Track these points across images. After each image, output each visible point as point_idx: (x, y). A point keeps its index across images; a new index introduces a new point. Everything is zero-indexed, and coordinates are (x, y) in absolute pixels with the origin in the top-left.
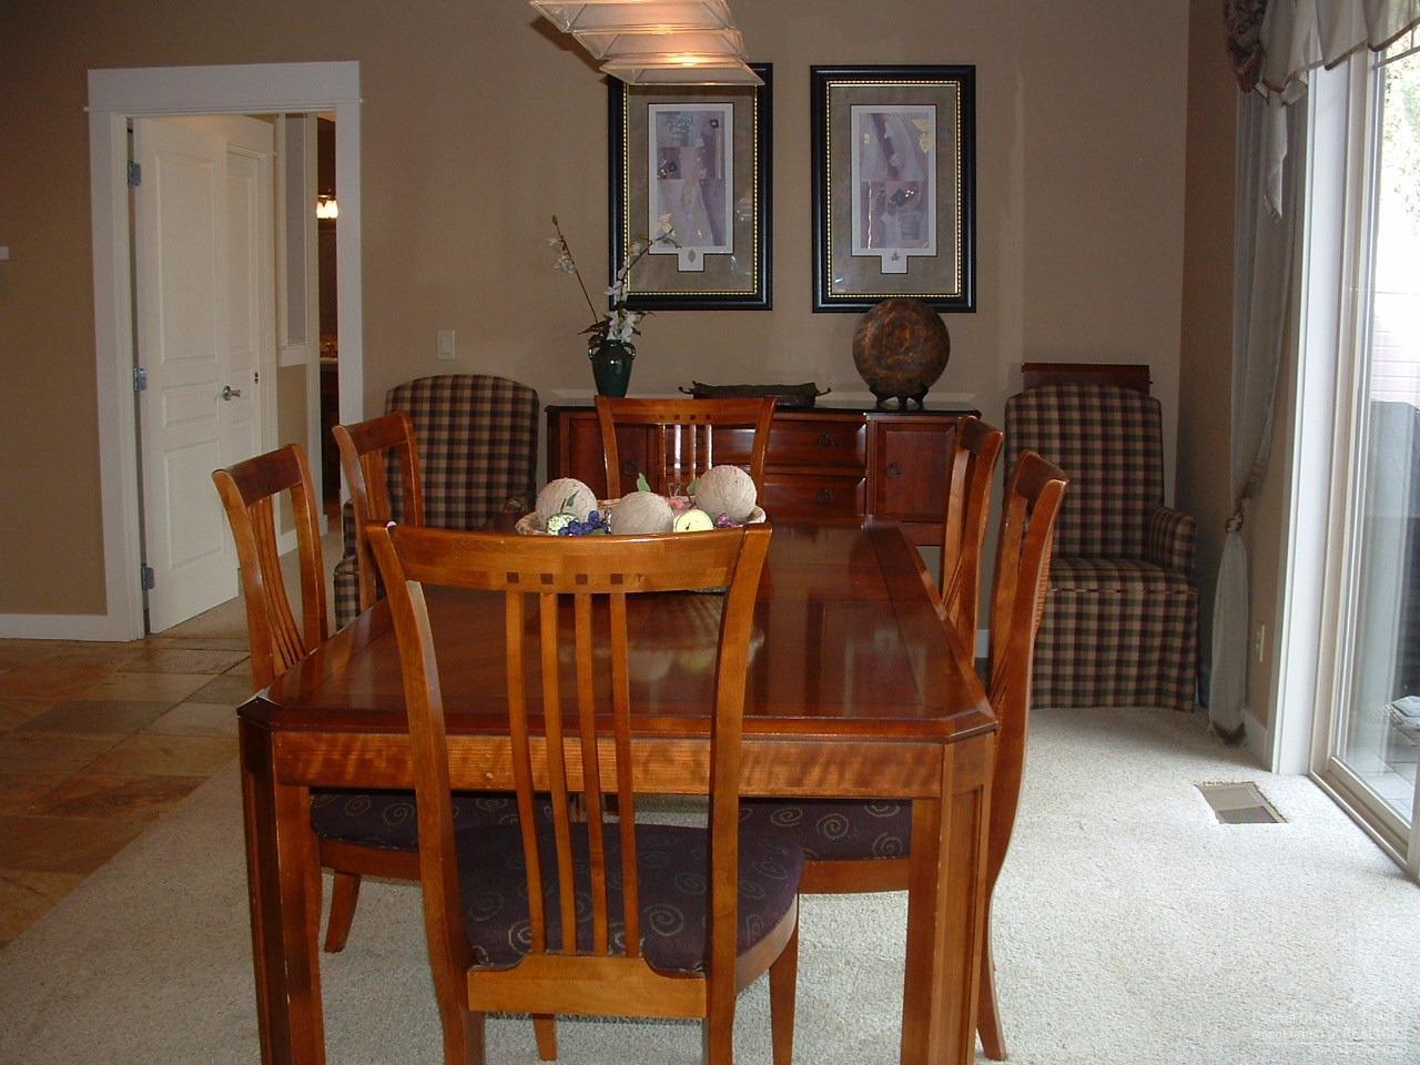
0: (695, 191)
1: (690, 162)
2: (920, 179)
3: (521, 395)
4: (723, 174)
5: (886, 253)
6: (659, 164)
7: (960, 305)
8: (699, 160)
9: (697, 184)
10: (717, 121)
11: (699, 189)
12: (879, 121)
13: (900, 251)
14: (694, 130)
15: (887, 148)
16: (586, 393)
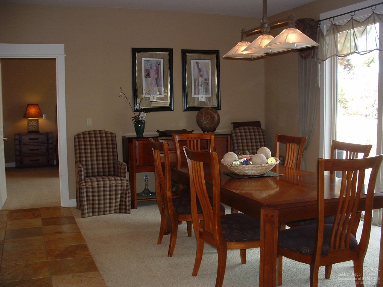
0: (154, 81)
1: (153, 73)
2: (207, 78)
3: (113, 135)
4: (161, 76)
5: (200, 96)
6: (145, 74)
7: (218, 108)
8: (155, 73)
9: (155, 79)
10: (159, 63)
11: (155, 80)
12: (197, 63)
13: (203, 96)
14: (154, 65)
15: (200, 70)
16: (133, 134)
